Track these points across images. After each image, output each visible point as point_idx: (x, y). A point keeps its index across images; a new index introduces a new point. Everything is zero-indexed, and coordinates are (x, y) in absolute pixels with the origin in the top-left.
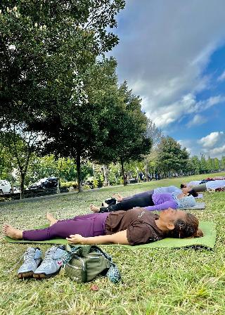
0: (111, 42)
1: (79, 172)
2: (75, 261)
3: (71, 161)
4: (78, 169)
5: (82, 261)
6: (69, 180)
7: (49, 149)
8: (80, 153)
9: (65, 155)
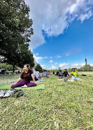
0: (29, 41)
1: (14, 69)
2: (16, 93)
3: (12, 66)
4: (14, 68)
5: (17, 93)
6: (9, 71)
7: (5, 61)
8: (15, 64)
9: (10, 64)
